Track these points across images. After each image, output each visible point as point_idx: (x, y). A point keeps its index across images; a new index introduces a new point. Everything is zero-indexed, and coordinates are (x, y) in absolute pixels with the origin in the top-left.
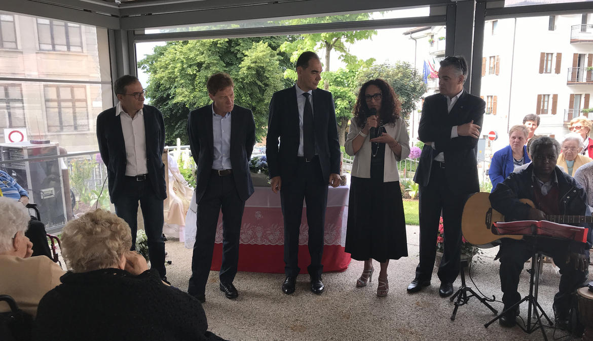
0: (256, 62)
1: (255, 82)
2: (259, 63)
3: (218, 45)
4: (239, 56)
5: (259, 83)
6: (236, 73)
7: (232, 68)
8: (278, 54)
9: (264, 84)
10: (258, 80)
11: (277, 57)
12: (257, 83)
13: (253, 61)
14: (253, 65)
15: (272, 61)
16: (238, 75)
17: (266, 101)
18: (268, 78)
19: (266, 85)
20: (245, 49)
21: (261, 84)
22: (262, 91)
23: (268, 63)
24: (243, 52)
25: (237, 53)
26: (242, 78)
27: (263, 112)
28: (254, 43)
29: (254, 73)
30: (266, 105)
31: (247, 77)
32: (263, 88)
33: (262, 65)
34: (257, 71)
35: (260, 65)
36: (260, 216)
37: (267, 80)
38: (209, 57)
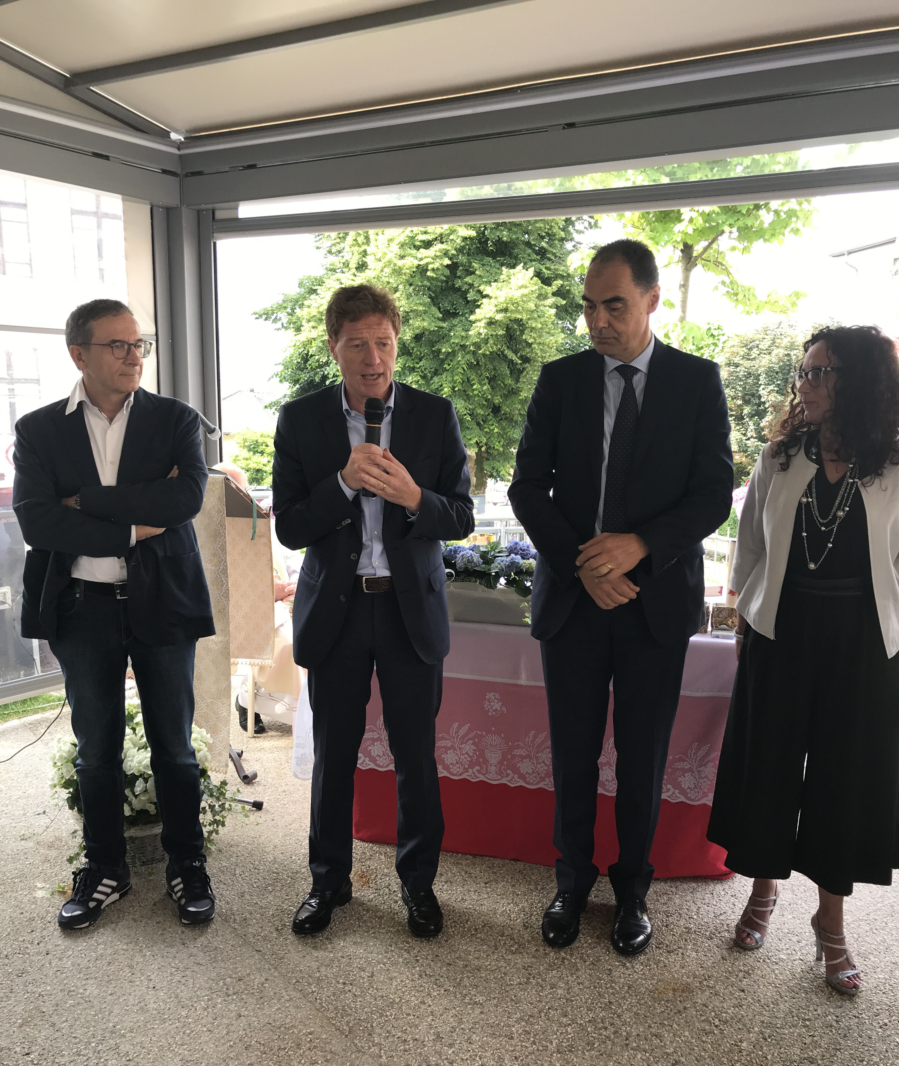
0: (506, 310)
1: (502, 352)
2: (512, 311)
3: (429, 274)
4: (471, 296)
5: (510, 355)
6: (463, 334)
7: (455, 321)
8: (554, 294)
9: (521, 358)
10: (508, 347)
11: (551, 300)
12: (505, 356)
13: (500, 307)
14: (499, 317)
15: (542, 308)
16: (467, 337)
17: (523, 395)
18: (530, 345)
19: (526, 360)
20: (484, 282)
21: (514, 358)
22: (517, 373)
23: (532, 311)
24: (482, 288)
25: (467, 292)
26: (474, 344)
27: (515, 418)
28: (504, 268)
29: (501, 332)
30: (523, 402)
31: (486, 341)
32: (519, 367)
33: (519, 317)
34: (508, 329)
35: (514, 316)
36: (497, 706)
37: (528, 350)
38: (408, 299)
